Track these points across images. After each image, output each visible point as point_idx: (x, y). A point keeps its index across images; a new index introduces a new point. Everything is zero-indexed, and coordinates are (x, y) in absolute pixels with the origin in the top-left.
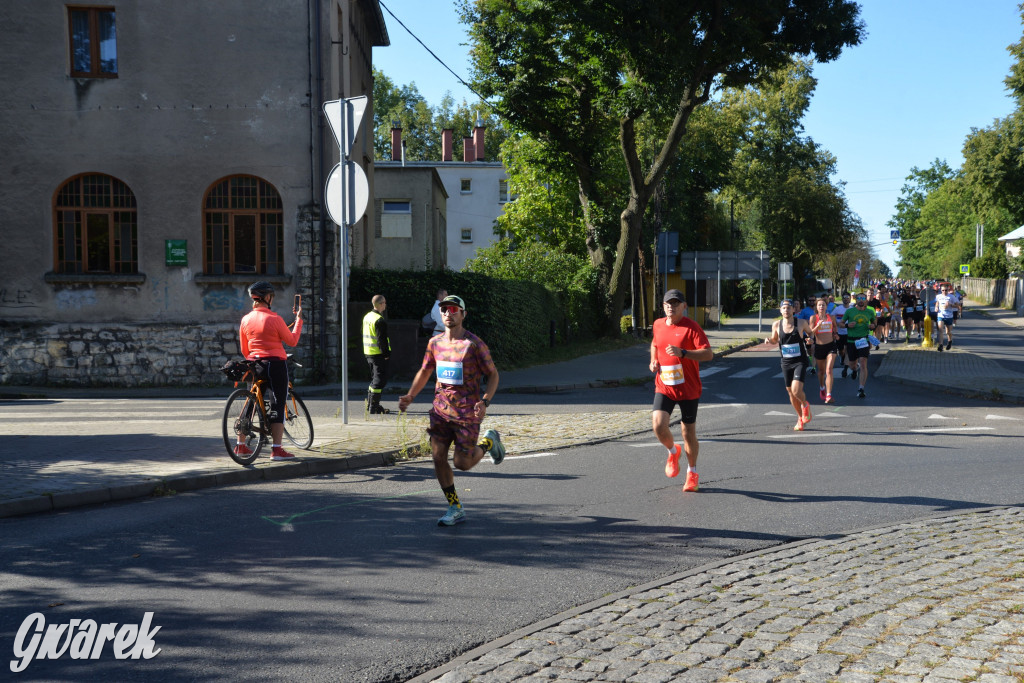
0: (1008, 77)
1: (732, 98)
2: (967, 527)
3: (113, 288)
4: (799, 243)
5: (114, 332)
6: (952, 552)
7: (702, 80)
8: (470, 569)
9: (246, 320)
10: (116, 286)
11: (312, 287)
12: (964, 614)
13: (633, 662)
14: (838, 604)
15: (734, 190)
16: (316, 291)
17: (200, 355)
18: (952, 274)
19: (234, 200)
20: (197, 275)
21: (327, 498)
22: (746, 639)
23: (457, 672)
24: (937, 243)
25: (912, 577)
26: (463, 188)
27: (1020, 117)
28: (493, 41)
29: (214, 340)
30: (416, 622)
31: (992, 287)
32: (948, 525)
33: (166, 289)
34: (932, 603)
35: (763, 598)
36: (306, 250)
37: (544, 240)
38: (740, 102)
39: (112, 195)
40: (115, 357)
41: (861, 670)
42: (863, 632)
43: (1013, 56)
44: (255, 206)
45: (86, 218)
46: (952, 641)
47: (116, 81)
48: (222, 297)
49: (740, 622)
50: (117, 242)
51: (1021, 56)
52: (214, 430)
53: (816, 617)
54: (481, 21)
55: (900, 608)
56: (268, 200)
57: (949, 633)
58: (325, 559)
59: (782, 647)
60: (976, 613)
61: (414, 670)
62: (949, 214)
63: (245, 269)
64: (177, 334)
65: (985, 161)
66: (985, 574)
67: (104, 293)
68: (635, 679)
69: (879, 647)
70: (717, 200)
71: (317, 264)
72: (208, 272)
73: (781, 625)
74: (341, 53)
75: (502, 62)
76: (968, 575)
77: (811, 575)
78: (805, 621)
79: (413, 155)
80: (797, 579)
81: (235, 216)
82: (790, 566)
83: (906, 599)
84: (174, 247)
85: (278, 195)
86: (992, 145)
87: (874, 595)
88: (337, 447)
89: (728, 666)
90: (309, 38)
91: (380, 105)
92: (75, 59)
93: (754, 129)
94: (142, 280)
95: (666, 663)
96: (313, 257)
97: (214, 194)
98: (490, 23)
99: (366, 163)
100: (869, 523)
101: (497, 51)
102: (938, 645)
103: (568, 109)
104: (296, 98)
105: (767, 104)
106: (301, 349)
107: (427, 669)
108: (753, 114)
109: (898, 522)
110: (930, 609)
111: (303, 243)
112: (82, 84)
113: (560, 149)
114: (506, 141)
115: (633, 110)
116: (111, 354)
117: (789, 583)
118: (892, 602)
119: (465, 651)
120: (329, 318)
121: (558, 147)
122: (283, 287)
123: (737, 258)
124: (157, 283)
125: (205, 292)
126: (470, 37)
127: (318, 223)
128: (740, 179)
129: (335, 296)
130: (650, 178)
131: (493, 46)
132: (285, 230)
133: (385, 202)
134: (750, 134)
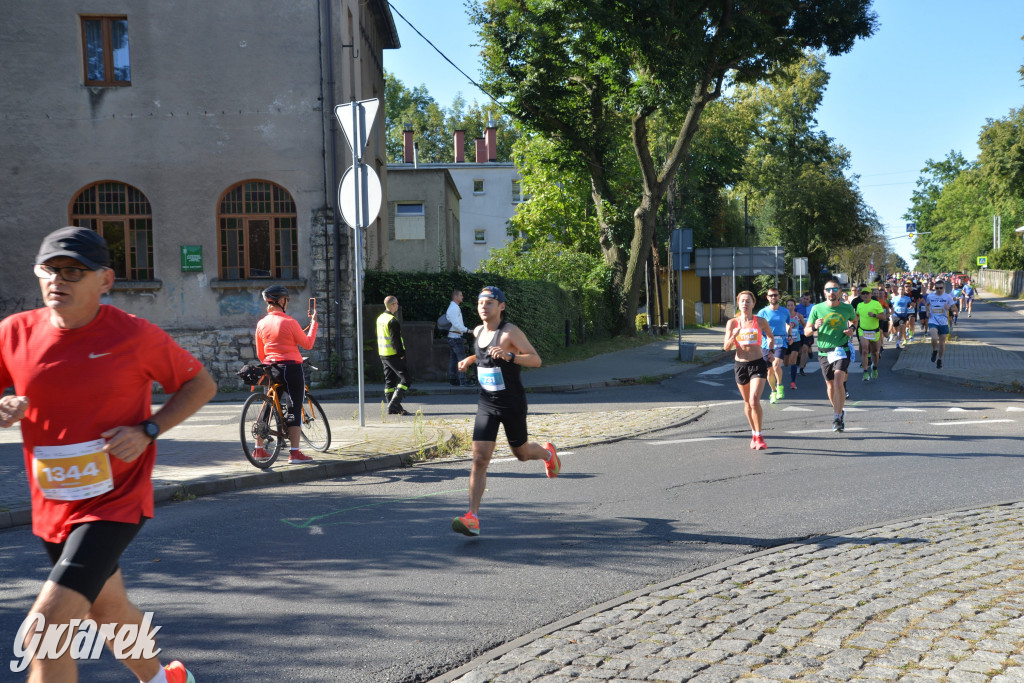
1: (745, 94)
2: (990, 520)
3: (130, 295)
4: (813, 238)
6: (974, 546)
7: (714, 76)
8: (489, 569)
9: (261, 324)
10: (132, 293)
11: (327, 291)
12: (987, 607)
13: (655, 659)
14: (860, 598)
15: (748, 186)
16: (331, 294)
17: (217, 360)
18: (969, 266)
19: (248, 205)
20: (213, 280)
21: (347, 500)
22: (768, 635)
23: (478, 672)
24: (953, 235)
25: (935, 570)
26: (476, 190)
28: (503, 41)
29: (231, 345)
30: (437, 623)
31: (1011, 279)
32: (970, 518)
33: (182, 294)
34: (955, 596)
35: (784, 594)
36: (320, 253)
37: (558, 239)
38: (753, 97)
39: (127, 202)
41: (885, 664)
42: (886, 627)
44: (269, 211)
45: (102, 225)
46: (976, 634)
47: (130, 88)
48: (238, 302)
49: (761, 618)
50: (133, 249)
52: (231, 434)
53: (838, 612)
54: (491, 22)
55: (923, 602)
56: (282, 204)
57: (974, 627)
58: (345, 561)
59: (804, 643)
60: (1001, 606)
61: (435, 670)
62: (966, 206)
63: (260, 273)
64: (194, 339)
65: (1001, 152)
66: (1008, 567)
67: (121, 300)
68: (657, 676)
69: (903, 641)
70: (730, 196)
71: (332, 267)
72: (224, 277)
73: (803, 621)
74: (352, 56)
75: (513, 62)
76: (993, 569)
77: (832, 570)
78: (827, 616)
79: (425, 157)
80: (818, 574)
81: (250, 222)
82: (811, 561)
83: (929, 592)
84: (189, 253)
85: (292, 199)
86: (1008, 136)
87: (896, 589)
88: (355, 449)
89: (750, 662)
90: (320, 41)
91: (392, 107)
92: (88, 68)
93: (766, 124)
94: (158, 286)
95: (688, 660)
96: (327, 261)
97: (228, 199)
98: (501, 23)
99: (379, 165)
100: (890, 517)
101: (508, 51)
102: (962, 639)
103: (579, 108)
104: (308, 102)
105: (779, 99)
106: (317, 352)
107: (449, 669)
108: (766, 109)
109: (918, 516)
110: (953, 602)
111: (317, 246)
112: (96, 92)
113: (572, 148)
114: (518, 141)
115: (646, 108)
117: (810, 578)
118: (915, 596)
119: (486, 650)
120: (344, 321)
121: (570, 146)
122: (299, 291)
123: (751, 255)
124: (174, 289)
125: (221, 297)
126: (481, 38)
127: (332, 226)
128: (753, 174)
129: (350, 299)
130: (662, 175)
131: (503, 46)
132: (299, 234)
133: (399, 205)
134: (763, 130)
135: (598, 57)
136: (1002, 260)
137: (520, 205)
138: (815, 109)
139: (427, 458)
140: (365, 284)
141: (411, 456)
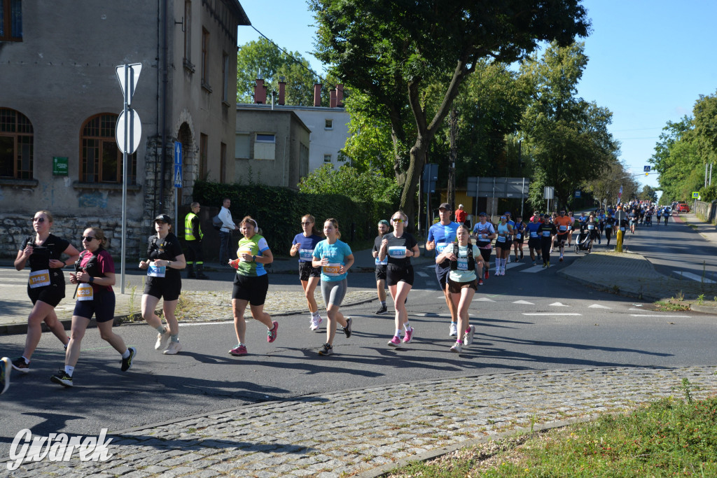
1: (528, 69)
3: (15, 189)
5: (15, 220)
10: (17, 188)
11: (155, 194)
15: (524, 134)
16: (157, 197)
17: (75, 239)
19: (103, 131)
20: (74, 182)
24: (681, 175)
26: (327, 126)
28: (331, 24)
31: (709, 210)
36: (151, 167)
39: (17, 124)
40: (15, 237)
47: (21, 43)
48: (92, 198)
50: (19, 157)
54: (323, 10)
63: (109, 179)
64: (59, 223)
67: (9, 192)
70: (513, 141)
71: (159, 178)
72: (83, 180)
75: (338, 39)
81: (104, 143)
84: (60, 161)
86: (713, 108)
90: (158, 18)
93: (541, 91)
94: (35, 184)
96: (156, 173)
97: (89, 126)
99: (225, 107)
101: (333, 31)
104: (148, 61)
105: (551, 74)
108: (542, 81)
111: (150, 163)
113: (378, 102)
115: (416, 77)
116: (11, 235)
121: (377, 100)
122: (136, 193)
123: (506, 183)
124: (46, 187)
125: (80, 195)
126: (317, 21)
127: (161, 149)
128: (529, 125)
129: (173, 201)
130: (431, 125)
131: (330, 27)
132: (138, 154)
133: (258, 135)
134: (540, 95)
136: (708, 196)
137: (349, 139)
138: (576, 82)
139: (135, 320)
140: (194, 190)
141: (123, 319)
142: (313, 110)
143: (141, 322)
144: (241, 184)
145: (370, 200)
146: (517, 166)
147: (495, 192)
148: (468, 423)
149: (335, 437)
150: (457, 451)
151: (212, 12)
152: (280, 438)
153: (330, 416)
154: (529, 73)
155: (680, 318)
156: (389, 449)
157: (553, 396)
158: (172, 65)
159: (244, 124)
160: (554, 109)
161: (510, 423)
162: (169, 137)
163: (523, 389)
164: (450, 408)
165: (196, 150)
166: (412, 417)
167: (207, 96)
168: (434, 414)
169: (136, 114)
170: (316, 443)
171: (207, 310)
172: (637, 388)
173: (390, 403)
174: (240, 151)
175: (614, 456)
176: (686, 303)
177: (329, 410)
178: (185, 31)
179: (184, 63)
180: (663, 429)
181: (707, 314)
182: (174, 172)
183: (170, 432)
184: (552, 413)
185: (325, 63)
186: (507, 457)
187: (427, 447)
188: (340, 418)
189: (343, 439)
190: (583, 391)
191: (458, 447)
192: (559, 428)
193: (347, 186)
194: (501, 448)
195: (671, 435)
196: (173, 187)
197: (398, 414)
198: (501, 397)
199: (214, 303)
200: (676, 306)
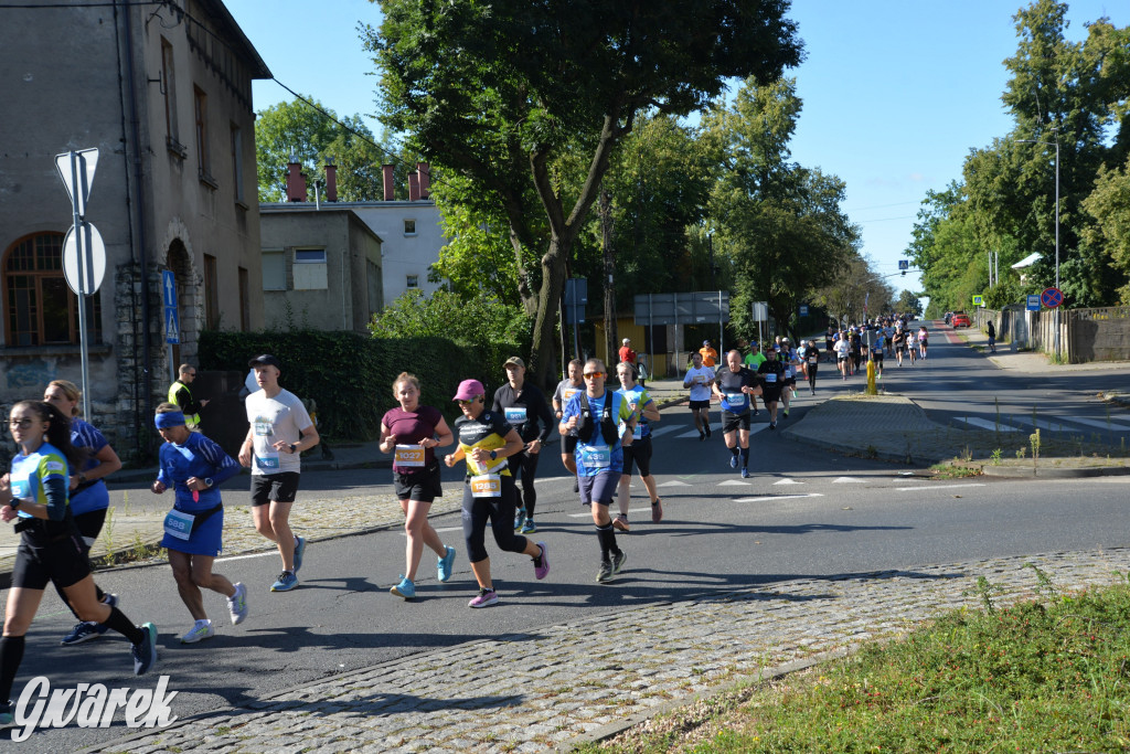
0: (1005, 93)
7: (624, 111)
11: (135, 357)
15: (715, 223)
16: (139, 362)
19: (40, 261)
24: (954, 272)
27: (1020, 137)
28: (401, 70)
36: (126, 315)
38: (721, 125)
43: (1010, 71)
48: (29, 372)
51: (1017, 71)
54: (387, 48)
62: (964, 240)
63: (57, 339)
65: (984, 184)
70: (700, 235)
71: (141, 331)
72: (12, 343)
75: (414, 92)
81: (44, 280)
86: (991, 166)
90: (119, 75)
93: (735, 155)
96: (135, 323)
97: (17, 255)
99: (243, 211)
101: (405, 80)
104: (108, 144)
105: (748, 128)
106: (124, 427)
108: (736, 139)
111: (123, 307)
113: (485, 188)
120: (156, 391)
121: (483, 184)
122: (103, 358)
123: (694, 301)
125: (9, 367)
126: (378, 66)
127: (140, 284)
128: (722, 210)
129: (165, 366)
130: (571, 218)
131: (401, 75)
132: (102, 294)
133: (298, 251)
134: (734, 161)
135: (481, 91)
136: (996, 300)
137: (444, 248)
138: (788, 139)
139: (117, 562)
140: (199, 347)
141: (95, 562)
142: (383, 206)
143: (126, 565)
144: (278, 331)
145: (485, 341)
146: (708, 274)
147: (679, 316)
148: (663, 676)
149: (455, 718)
150: (648, 721)
151: (208, 61)
152: (368, 729)
153: (446, 686)
154: (716, 129)
155: (968, 488)
156: (541, 729)
157: (789, 623)
158: (149, 149)
159: (273, 235)
160: (758, 183)
161: (727, 670)
162: (152, 264)
163: (743, 617)
164: (634, 656)
165: (198, 282)
166: (574, 675)
167: (210, 195)
168: (609, 668)
169: (94, 229)
170: (425, 731)
171: (235, 536)
172: (913, 600)
173: (539, 657)
174: (270, 279)
175: (886, 705)
176: (976, 464)
177: (442, 677)
178: (166, 94)
179: (168, 145)
180: (954, 657)
181: (1008, 478)
182: (164, 319)
183: (187, 737)
184: (788, 649)
185: (396, 131)
186: (726, 723)
187: (602, 720)
188: (462, 688)
189: (469, 721)
190: (833, 612)
191: (650, 714)
192: (801, 670)
193: (447, 323)
194: (716, 709)
195: (967, 665)
196: (165, 344)
197: (552, 673)
198: (709, 632)
199: (246, 525)
200: (963, 470)
